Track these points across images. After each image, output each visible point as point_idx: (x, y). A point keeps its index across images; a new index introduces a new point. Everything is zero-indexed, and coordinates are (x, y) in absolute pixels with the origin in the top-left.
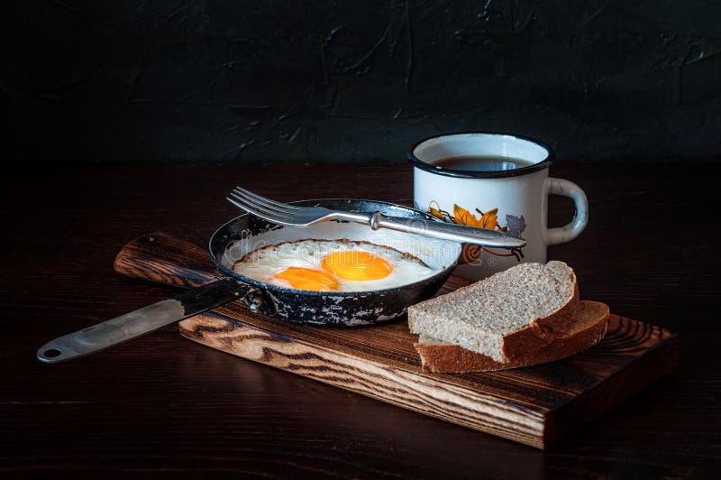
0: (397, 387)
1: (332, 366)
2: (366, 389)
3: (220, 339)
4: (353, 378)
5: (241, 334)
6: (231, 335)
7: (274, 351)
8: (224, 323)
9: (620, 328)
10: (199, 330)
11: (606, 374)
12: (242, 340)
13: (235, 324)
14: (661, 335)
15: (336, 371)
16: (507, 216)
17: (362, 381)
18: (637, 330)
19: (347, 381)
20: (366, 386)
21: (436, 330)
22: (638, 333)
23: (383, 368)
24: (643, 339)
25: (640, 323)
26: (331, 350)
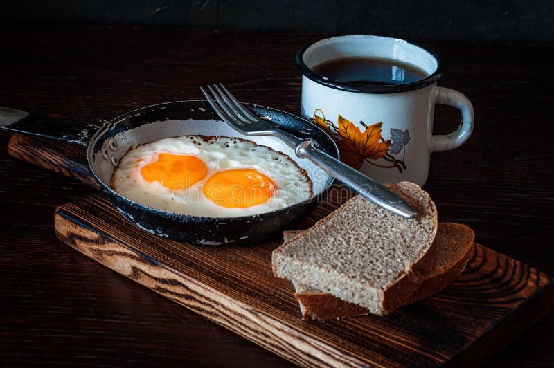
0: (260, 330)
1: (197, 297)
2: (229, 325)
3: (92, 250)
4: (217, 312)
5: (112, 249)
6: (102, 248)
7: (141, 271)
8: (96, 235)
9: (496, 270)
10: (72, 236)
11: (479, 333)
12: (112, 255)
13: (105, 239)
14: (538, 281)
15: (200, 302)
16: (392, 130)
17: (226, 317)
18: (514, 273)
19: (211, 314)
20: (230, 322)
21: (304, 276)
22: (515, 277)
23: (247, 309)
24: (519, 286)
25: (518, 263)
26: (196, 281)
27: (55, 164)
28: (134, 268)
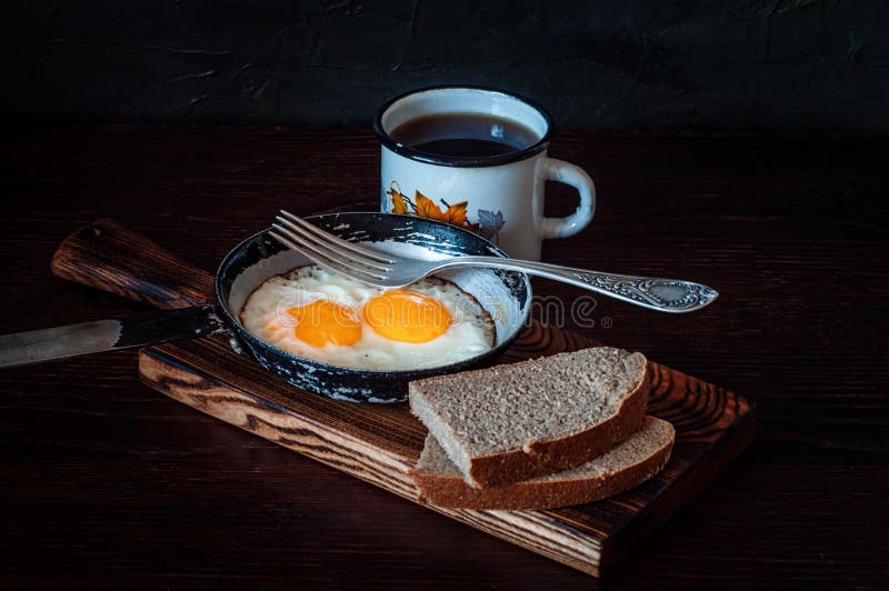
1: (335, 449)
2: (377, 480)
3: (191, 396)
4: (361, 466)
5: (219, 394)
6: (206, 394)
7: (260, 420)
8: (198, 378)
9: (687, 396)
10: (164, 381)
12: (220, 401)
13: (211, 381)
14: (737, 408)
15: (339, 455)
17: (373, 471)
18: (708, 399)
19: (354, 468)
20: (378, 477)
22: (710, 404)
23: (400, 461)
24: (716, 415)
25: (711, 386)
26: (334, 430)
27: (121, 287)
28: (250, 417)
